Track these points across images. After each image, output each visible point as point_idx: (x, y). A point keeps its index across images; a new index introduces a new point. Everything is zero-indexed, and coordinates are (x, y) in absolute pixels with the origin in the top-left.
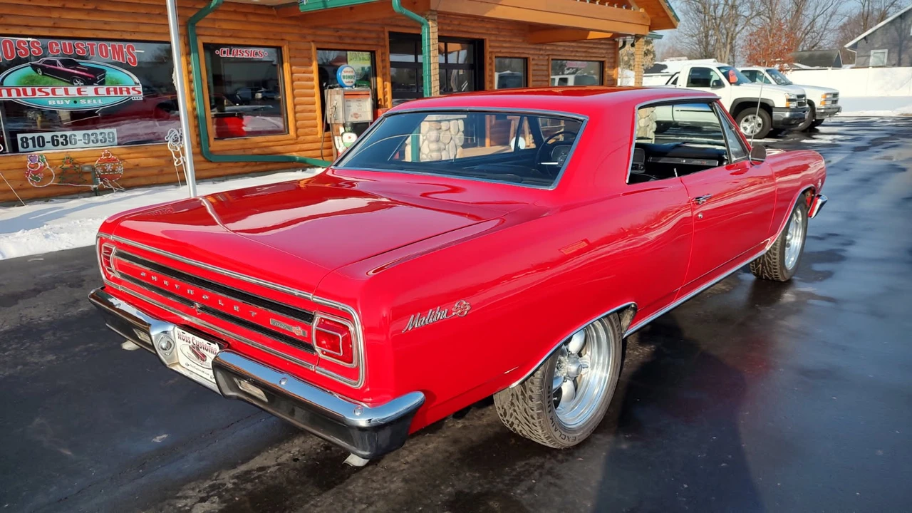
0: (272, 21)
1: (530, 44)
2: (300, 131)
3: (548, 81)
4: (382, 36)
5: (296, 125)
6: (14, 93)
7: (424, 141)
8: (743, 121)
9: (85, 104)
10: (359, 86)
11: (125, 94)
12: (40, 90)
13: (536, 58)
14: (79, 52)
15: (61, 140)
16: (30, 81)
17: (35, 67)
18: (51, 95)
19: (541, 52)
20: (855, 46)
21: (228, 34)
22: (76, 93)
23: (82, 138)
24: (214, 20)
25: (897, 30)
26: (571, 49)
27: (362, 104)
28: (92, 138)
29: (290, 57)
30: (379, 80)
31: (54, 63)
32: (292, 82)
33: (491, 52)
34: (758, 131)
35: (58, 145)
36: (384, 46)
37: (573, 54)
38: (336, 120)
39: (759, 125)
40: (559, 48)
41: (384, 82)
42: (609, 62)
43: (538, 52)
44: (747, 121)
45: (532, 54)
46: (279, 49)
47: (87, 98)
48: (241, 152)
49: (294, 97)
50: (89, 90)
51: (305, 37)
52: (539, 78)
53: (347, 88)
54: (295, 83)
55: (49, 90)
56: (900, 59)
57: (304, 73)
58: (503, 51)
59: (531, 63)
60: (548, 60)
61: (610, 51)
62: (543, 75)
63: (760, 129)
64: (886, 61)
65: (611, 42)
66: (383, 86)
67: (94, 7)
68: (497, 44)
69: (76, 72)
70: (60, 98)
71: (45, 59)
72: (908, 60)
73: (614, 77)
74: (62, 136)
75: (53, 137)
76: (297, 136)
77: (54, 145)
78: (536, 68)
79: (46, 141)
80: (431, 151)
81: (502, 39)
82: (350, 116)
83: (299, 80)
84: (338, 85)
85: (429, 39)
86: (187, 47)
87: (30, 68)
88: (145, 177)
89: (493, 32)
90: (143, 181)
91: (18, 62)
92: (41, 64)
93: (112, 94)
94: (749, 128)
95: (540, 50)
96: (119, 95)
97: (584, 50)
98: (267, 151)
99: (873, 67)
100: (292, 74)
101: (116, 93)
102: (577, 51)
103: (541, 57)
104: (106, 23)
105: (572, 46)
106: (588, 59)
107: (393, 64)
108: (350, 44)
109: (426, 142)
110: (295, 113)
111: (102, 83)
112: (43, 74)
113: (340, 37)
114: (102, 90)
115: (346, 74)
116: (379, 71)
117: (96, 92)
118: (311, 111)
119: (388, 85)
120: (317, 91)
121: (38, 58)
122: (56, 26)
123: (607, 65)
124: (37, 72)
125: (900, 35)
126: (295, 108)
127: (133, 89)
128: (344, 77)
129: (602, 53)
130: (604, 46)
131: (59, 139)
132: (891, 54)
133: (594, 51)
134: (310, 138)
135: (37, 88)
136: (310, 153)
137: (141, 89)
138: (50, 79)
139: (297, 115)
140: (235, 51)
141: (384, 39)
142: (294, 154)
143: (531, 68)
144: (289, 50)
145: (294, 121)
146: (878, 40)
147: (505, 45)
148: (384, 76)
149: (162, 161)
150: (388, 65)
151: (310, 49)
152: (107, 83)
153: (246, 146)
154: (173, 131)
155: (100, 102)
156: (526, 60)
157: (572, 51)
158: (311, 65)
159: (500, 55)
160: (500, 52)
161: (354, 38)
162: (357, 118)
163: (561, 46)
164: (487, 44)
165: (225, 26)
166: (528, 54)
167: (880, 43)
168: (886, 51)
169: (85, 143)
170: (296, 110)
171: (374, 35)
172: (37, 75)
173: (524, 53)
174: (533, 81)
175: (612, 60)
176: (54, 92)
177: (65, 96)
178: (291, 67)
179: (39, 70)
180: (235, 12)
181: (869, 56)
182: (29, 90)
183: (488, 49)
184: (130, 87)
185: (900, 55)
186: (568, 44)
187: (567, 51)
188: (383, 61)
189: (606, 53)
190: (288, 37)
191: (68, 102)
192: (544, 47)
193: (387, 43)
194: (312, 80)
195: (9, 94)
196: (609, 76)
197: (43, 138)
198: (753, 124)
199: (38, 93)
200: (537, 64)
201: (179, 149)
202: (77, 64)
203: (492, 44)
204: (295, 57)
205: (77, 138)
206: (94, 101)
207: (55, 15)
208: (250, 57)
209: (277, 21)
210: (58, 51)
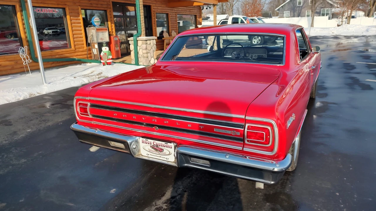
1: (169, 8)
2: (76, 46)
3: (176, 23)
4: (109, 4)
5: (74, 44)
7: (140, 49)
8: (254, 38)
10: (102, 26)
13: (171, 13)
19: (173, 11)
20: (278, 10)
25: (292, 4)
26: (184, 10)
27: (104, 33)
29: (70, 13)
30: (109, 23)
32: (71, 24)
33: (154, 11)
34: (259, 42)
36: (110, 8)
37: (185, 12)
38: (93, 41)
39: (260, 40)
40: (180, 10)
41: (111, 24)
42: (198, 15)
43: (171, 11)
44: (255, 38)
45: (170, 12)
46: (64, 9)
48: (50, 57)
49: (73, 31)
51: (75, 4)
52: (173, 22)
53: (96, 27)
54: (73, 25)
56: (294, 15)
57: (76, 20)
58: (159, 10)
59: (170, 16)
60: (176, 14)
61: (198, 11)
62: (174, 21)
63: (260, 42)
64: (289, 15)
65: (198, 7)
66: (111, 26)
68: (156, 8)
72: (297, 15)
73: (200, 21)
76: (75, 49)
78: (171, 18)
80: (143, 53)
81: (158, 5)
82: (99, 40)
83: (74, 23)
84: (92, 25)
85: (139, 5)
86: (21, 7)
88: (5, 70)
89: (154, 3)
90: (4, 73)
94: (256, 41)
95: (173, 10)
97: (189, 10)
98: (62, 56)
99: (286, 17)
100: (71, 20)
102: (186, 11)
103: (173, 13)
105: (185, 9)
106: (191, 14)
107: (115, 16)
108: (96, 7)
109: (141, 50)
110: (74, 38)
113: (91, 4)
115: (96, 20)
116: (109, 19)
118: (80, 37)
119: (113, 25)
120: (82, 28)
123: (198, 17)
125: (294, 5)
126: (73, 36)
128: (95, 21)
129: (195, 12)
130: (196, 9)
132: (291, 13)
133: (193, 11)
134: (81, 50)
136: (81, 57)
140: (44, 10)
141: (110, 5)
142: (75, 57)
143: (170, 18)
144: (69, 9)
145: (73, 42)
146: (286, 8)
147: (159, 8)
148: (111, 21)
149: (13, 63)
150: (113, 17)
151: (78, 9)
153: (52, 55)
154: (21, 48)
156: (167, 14)
157: (184, 11)
158: (79, 16)
159: (157, 12)
160: (157, 11)
161: (97, 4)
162: (102, 40)
163: (181, 9)
164: (152, 8)
166: (168, 12)
167: (287, 9)
168: (289, 11)
170: (74, 37)
171: (106, 3)
173: (166, 11)
174: (171, 23)
175: (199, 15)
178: (70, 17)
181: (284, 14)
183: (153, 10)
185: (294, 13)
186: (183, 8)
187: (182, 11)
188: (110, 15)
189: (197, 12)
190: (67, 3)
192: (174, 9)
193: (112, 7)
194: (80, 23)
196: (198, 21)
198: (257, 40)
200: (172, 16)
201: (25, 56)
203: (154, 7)
204: (71, 13)
208: (50, 12)
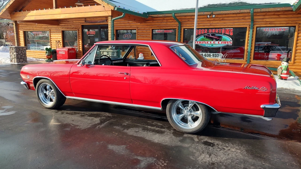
0: (292, 16)
2: (297, 61)
6: (198, 42)
9: (215, 46)
11: (227, 43)
12: (204, 42)
14: (216, 32)
15: (207, 55)
16: (203, 40)
17: (204, 36)
18: (207, 43)
21: (269, 23)
22: (213, 43)
23: (212, 55)
24: (264, 18)
28: (215, 55)
29: (299, 30)
31: (209, 35)
32: (297, 40)
35: (206, 56)
46: (295, 27)
47: (216, 44)
49: (296, 47)
50: (217, 42)
55: (206, 42)
67: (222, 19)
69: (214, 37)
70: (209, 44)
71: (207, 34)
74: (207, 54)
75: (205, 54)
76: (294, 63)
77: (205, 56)
79: (203, 55)
87: (203, 36)
91: (201, 35)
92: (206, 35)
93: (223, 43)
96: (225, 44)
100: (298, 37)
101: (224, 43)
104: (224, 23)
111: (221, 40)
112: (206, 38)
114: (220, 42)
117: (218, 43)
121: (205, 34)
122: (211, 25)
124: (204, 37)
127: (230, 42)
131: (206, 55)
135: (204, 41)
137: (232, 42)
138: (207, 39)
139: (296, 54)
144: (299, 27)
145: (295, 56)
152: (222, 40)
155: (219, 45)
165: (267, 20)
169: (213, 57)
170: (297, 52)
172: (204, 38)
176: (207, 42)
177: (210, 44)
178: (298, 34)
179: (205, 37)
180: (274, 15)
182: (202, 42)
184: (229, 42)
191: (210, 45)
195: (197, 43)
197: (203, 54)
199: (204, 43)
202: (215, 35)
205: (211, 55)
206: (217, 45)
207: (211, 22)
209: (294, 16)
210: (211, 32)
